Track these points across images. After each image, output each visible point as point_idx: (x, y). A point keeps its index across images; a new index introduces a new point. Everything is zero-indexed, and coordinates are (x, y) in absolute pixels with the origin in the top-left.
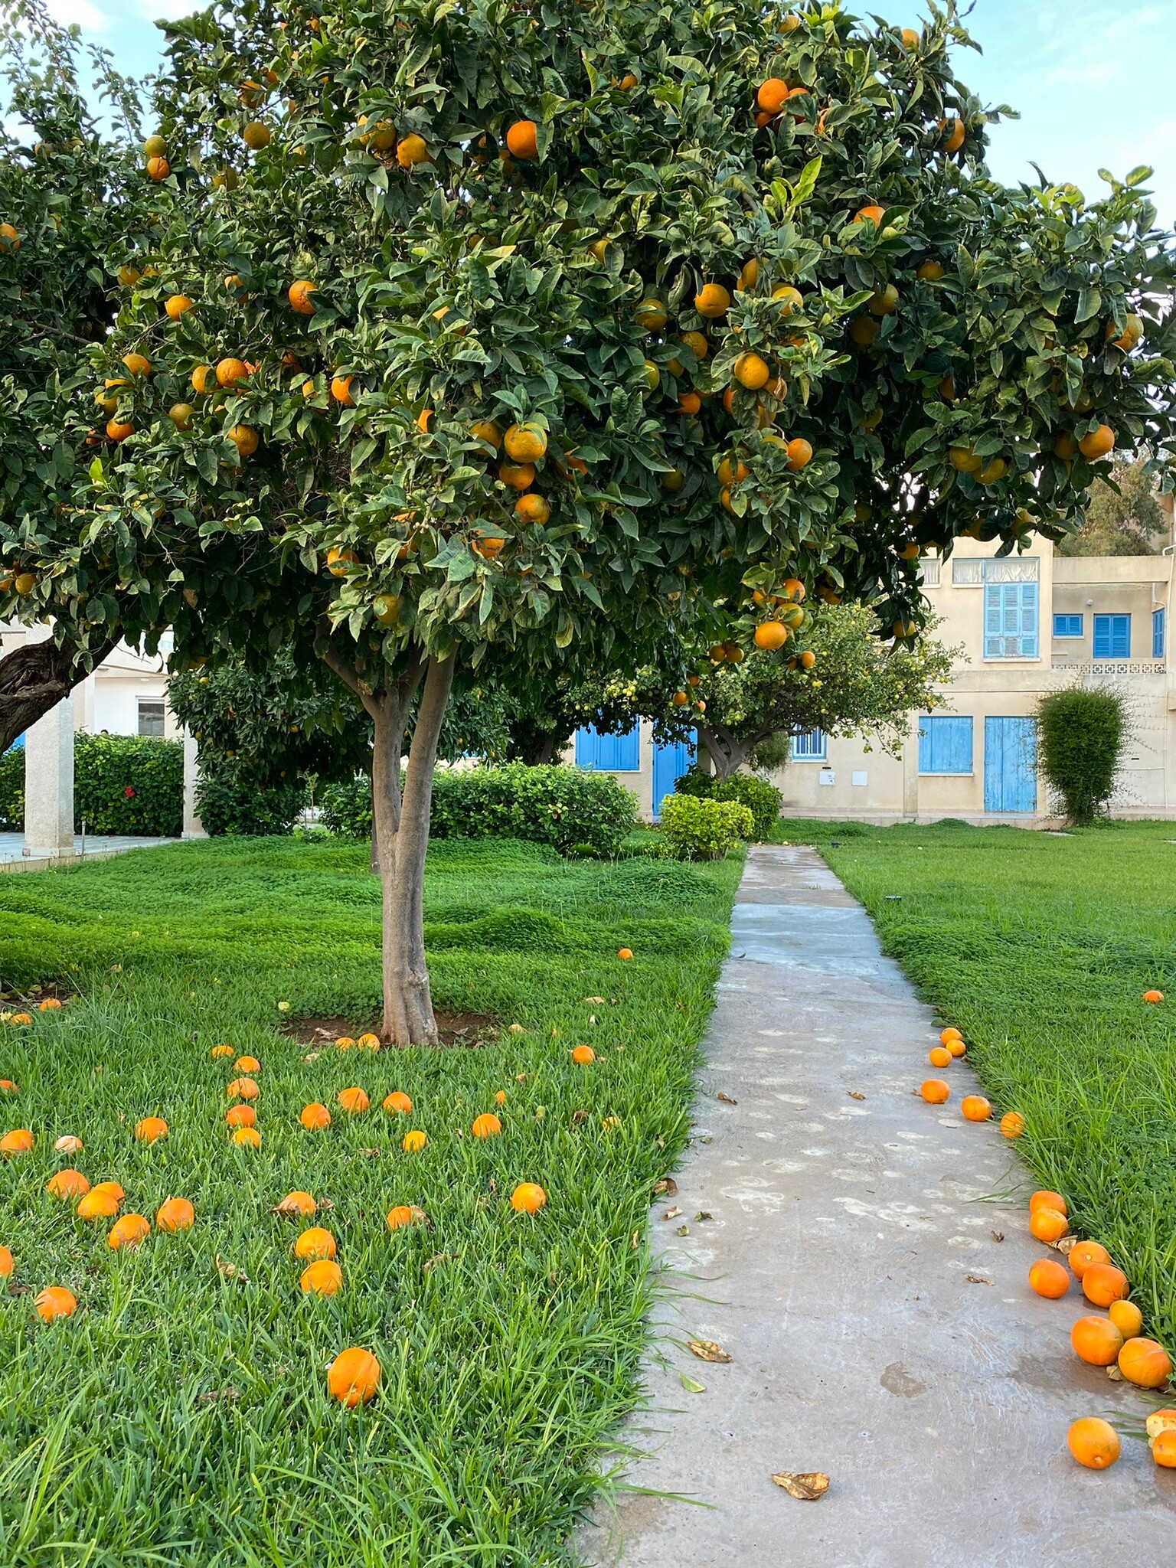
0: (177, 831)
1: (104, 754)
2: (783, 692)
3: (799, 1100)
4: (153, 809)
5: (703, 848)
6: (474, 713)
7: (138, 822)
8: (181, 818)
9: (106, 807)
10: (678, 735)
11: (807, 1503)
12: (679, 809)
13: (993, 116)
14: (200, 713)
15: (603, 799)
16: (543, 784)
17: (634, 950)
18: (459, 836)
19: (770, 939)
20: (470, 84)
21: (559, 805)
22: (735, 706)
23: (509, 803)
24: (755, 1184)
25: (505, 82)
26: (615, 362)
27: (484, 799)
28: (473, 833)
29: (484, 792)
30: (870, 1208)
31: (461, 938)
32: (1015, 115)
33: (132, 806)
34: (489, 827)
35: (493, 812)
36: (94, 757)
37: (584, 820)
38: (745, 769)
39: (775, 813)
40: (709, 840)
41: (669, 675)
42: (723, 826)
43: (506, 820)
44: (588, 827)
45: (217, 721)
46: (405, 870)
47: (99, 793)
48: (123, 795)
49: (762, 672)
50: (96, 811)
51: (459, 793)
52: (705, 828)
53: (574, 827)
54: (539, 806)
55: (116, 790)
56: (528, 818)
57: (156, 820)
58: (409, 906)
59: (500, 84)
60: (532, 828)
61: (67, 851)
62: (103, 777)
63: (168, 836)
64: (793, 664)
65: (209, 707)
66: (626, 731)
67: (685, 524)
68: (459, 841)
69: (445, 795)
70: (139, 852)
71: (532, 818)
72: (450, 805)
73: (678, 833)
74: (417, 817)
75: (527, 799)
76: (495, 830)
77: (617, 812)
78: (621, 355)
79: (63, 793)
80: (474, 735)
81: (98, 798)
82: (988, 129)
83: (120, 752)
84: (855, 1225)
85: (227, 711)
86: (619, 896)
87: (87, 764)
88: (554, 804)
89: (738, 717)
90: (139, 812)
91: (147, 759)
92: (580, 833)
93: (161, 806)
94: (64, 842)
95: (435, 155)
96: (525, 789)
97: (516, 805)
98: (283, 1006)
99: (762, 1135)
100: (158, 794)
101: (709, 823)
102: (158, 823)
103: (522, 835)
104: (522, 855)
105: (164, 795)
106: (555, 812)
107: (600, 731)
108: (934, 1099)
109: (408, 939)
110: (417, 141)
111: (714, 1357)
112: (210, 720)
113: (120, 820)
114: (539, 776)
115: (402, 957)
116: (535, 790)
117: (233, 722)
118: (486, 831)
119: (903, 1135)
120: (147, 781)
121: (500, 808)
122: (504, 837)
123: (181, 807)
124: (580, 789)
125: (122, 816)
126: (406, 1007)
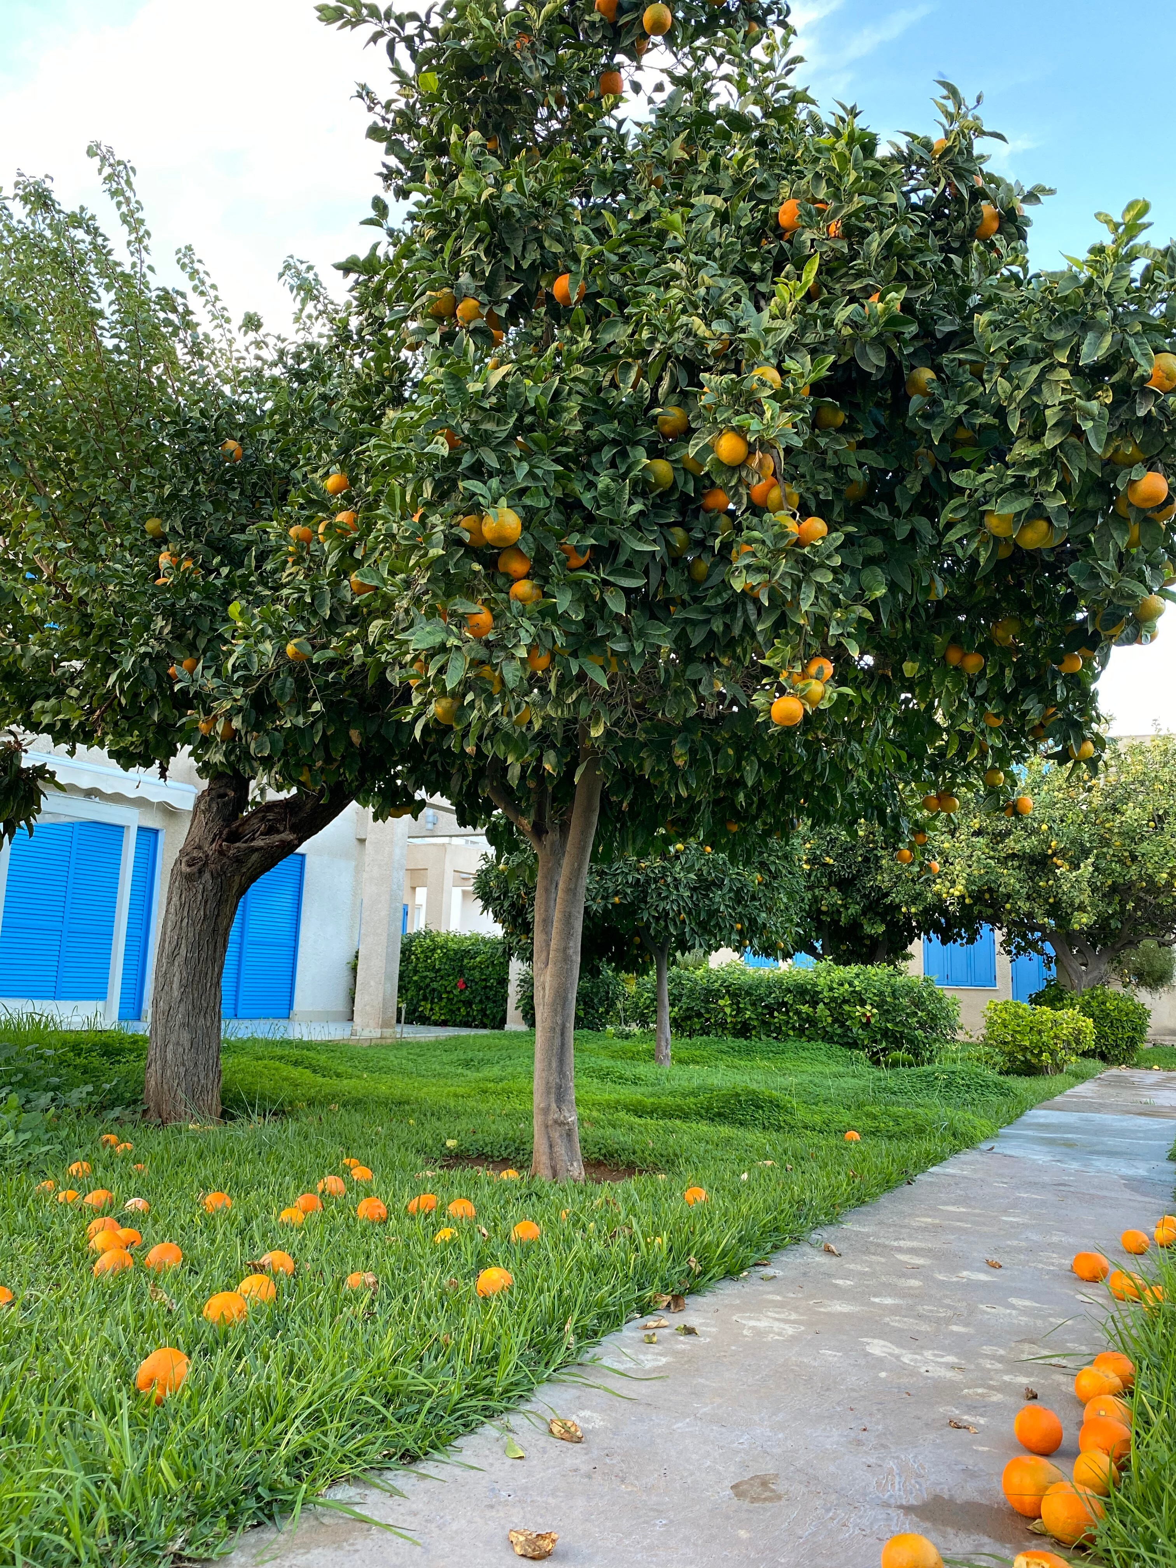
0: (500, 1023)
1: (441, 948)
2: (1142, 894)
3: (920, 1261)
4: (481, 1002)
5: (1034, 1061)
7: (468, 1013)
8: (505, 1012)
9: (441, 999)
10: (1032, 945)
12: (1004, 1015)
13: (1032, 197)
14: (499, 898)
15: (919, 1003)
16: (851, 984)
17: (865, 1134)
18: (763, 1037)
19: (1043, 1138)
20: (517, 251)
21: (868, 1007)
22: (1081, 908)
23: (814, 1004)
24: (782, 1316)
25: (546, 244)
26: (618, 461)
27: (789, 998)
28: (779, 1033)
29: (789, 991)
30: (897, 1351)
33: (462, 998)
34: (794, 1028)
35: (798, 1013)
36: (434, 950)
37: (896, 1024)
40: (1041, 1052)
42: (1056, 1037)
43: (812, 1021)
44: (902, 1033)
45: (513, 905)
46: (554, 1003)
47: (435, 985)
48: (455, 987)
49: (1113, 871)
50: (432, 1003)
51: (762, 991)
53: (885, 1033)
54: (846, 1008)
55: (450, 982)
56: (835, 1021)
57: (483, 1011)
58: (557, 1042)
59: (542, 247)
60: (839, 1031)
61: (388, 1032)
62: (439, 970)
63: (493, 1028)
65: (505, 894)
66: (971, 940)
68: (762, 1042)
69: (748, 994)
70: (457, 1038)
71: (840, 1020)
72: (754, 1004)
74: (565, 949)
75: (833, 999)
76: (801, 1032)
77: (934, 1018)
78: (624, 454)
79: (388, 977)
81: (434, 990)
83: (456, 947)
84: (862, 1362)
85: (519, 896)
86: (894, 1093)
87: (427, 957)
88: (863, 1006)
89: (1084, 920)
90: (468, 1003)
91: (477, 953)
92: (896, 1040)
93: (488, 998)
94: (385, 1025)
95: (485, 312)
96: (831, 989)
97: (821, 1005)
98: (451, 1143)
99: (840, 1282)
100: (486, 987)
101: (1040, 1032)
102: (485, 1015)
103: (828, 1038)
104: (825, 1059)
105: (491, 988)
106: (864, 1015)
107: (944, 942)
108: (1087, 1275)
109: (556, 1075)
110: (471, 303)
111: (566, 1436)
112: (506, 904)
113: (452, 1012)
114: (848, 976)
115: (549, 1093)
116: (842, 990)
117: (523, 906)
118: (791, 1033)
119: (1014, 1301)
120: (477, 974)
121: (805, 1008)
122: (810, 1039)
123: (505, 1000)
124: (893, 992)
125: (454, 1008)
126: (551, 1146)
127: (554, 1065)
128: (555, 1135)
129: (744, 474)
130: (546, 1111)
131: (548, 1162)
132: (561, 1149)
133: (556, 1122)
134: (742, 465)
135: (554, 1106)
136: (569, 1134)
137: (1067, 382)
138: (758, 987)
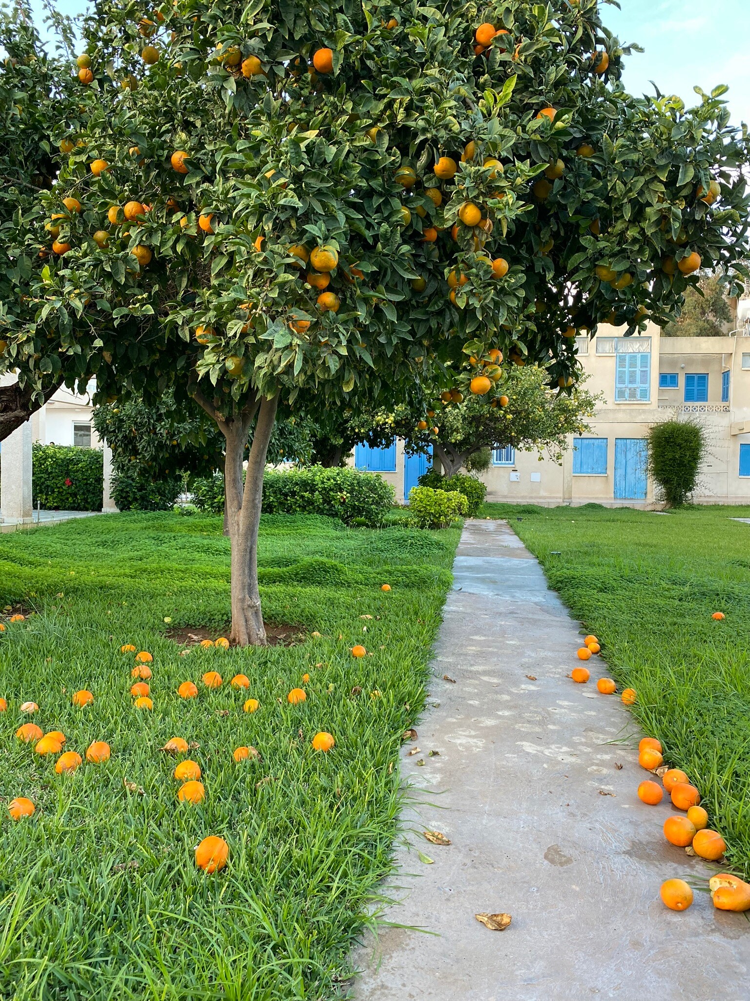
0: (99, 507)
1: (52, 457)
2: (488, 422)
3: (495, 680)
4: (84, 494)
5: (436, 521)
6: (290, 434)
7: (74, 501)
8: (102, 499)
9: (53, 492)
10: (421, 449)
11: (497, 932)
12: (421, 496)
13: (627, 50)
14: (114, 431)
15: (373, 489)
16: (335, 480)
17: (392, 585)
18: (281, 512)
19: (478, 578)
20: (290, 24)
21: (345, 493)
22: (457, 430)
23: (312, 491)
24: (467, 733)
25: (312, 23)
26: (382, 207)
27: (297, 488)
28: (289, 510)
29: (297, 484)
30: (539, 748)
31: (281, 577)
32: (641, 50)
33: (70, 491)
34: (299, 506)
35: (302, 497)
36: (46, 459)
37: (360, 502)
38: (463, 471)
39: (482, 499)
40: (440, 516)
41: (415, 410)
42: (448, 507)
43: (310, 502)
44: (363, 507)
45: (125, 437)
46: (246, 534)
47: (48, 483)
48: (64, 484)
49: (475, 409)
50: (47, 494)
51: (281, 485)
52: (437, 508)
53: (354, 507)
54: (332, 493)
55: (60, 481)
56: (325, 501)
57: (85, 500)
58: (248, 556)
59: (309, 24)
60: (327, 507)
61: (28, 520)
62: (51, 473)
63: (93, 510)
64: (494, 404)
65: (119, 428)
66: (388, 446)
67: (427, 313)
68: (280, 516)
69: (271, 486)
70: (74, 521)
71: (327, 501)
72: (275, 492)
73: (420, 511)
74: (254, 500)
75: (324, 489)
76: (303, 508)
77: (381, 498)
78: (386, 203)
79: (25, 483)
80: (290, 447)
81: (48, 486)
82: (624, 58)
83: (62, 457)
84: (529, 759)
85: (131, 431)
86: (382, 551)
87: (41, 464)
88: (341, 492)
89: (459, 438)
90: (74, 495)
91: (79, 461)
92: (358, 511)
93: (89, 491)
94: (26, 514)
95: (267, 70)
96: (323, 483)
97: (317, 492)
98: (167, 620)
99: (471, 702)
100: (87, 484)
101: (439, 505)
102: (87, 502)
103: (321, 512)
104: (320, 525)
105: (90, 485)
106: (342, 497)
107: (371, 446)
108: (580, 679)
109: (247, 578)
110: (255, 60)
111: (440, 842)
112: (120, 436)
113: (62, 500)
114: (332, 474)
115: (244, 589)
116: (329, 483)
117: (135, 437)
118: (298, 509)
119: (560, 702)
120: (80, 476)
121: (307, 494)
122: (309, 513)
123: (101, 491)
124: (358, 483)
125: (64, 498)
126: (246, 621)
127: (246, 572)
128: (249, 614)
129: (477, 232)
130: (243, 600)
131: (245, 630)
132: (253, 623)
133: (249, 606)
134: (477, 226)
135: (247, 596)
136: (256, 613)
137: (662, 193)
138: (277, 481)
